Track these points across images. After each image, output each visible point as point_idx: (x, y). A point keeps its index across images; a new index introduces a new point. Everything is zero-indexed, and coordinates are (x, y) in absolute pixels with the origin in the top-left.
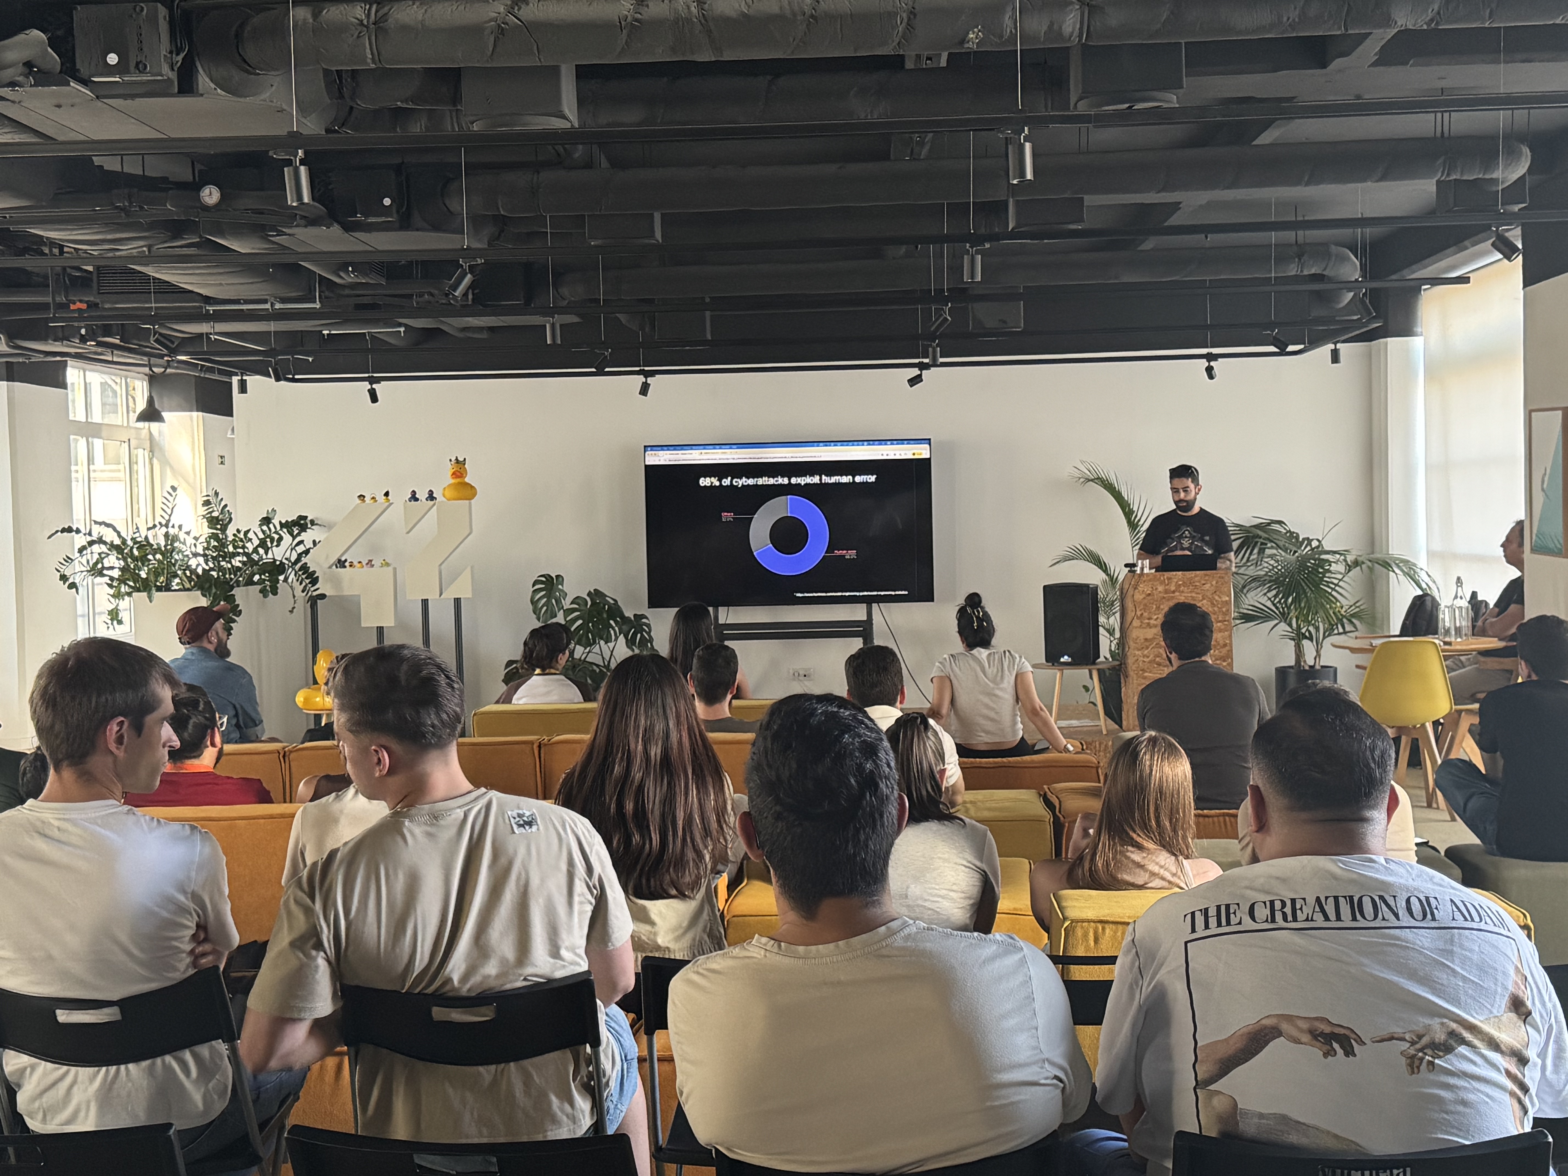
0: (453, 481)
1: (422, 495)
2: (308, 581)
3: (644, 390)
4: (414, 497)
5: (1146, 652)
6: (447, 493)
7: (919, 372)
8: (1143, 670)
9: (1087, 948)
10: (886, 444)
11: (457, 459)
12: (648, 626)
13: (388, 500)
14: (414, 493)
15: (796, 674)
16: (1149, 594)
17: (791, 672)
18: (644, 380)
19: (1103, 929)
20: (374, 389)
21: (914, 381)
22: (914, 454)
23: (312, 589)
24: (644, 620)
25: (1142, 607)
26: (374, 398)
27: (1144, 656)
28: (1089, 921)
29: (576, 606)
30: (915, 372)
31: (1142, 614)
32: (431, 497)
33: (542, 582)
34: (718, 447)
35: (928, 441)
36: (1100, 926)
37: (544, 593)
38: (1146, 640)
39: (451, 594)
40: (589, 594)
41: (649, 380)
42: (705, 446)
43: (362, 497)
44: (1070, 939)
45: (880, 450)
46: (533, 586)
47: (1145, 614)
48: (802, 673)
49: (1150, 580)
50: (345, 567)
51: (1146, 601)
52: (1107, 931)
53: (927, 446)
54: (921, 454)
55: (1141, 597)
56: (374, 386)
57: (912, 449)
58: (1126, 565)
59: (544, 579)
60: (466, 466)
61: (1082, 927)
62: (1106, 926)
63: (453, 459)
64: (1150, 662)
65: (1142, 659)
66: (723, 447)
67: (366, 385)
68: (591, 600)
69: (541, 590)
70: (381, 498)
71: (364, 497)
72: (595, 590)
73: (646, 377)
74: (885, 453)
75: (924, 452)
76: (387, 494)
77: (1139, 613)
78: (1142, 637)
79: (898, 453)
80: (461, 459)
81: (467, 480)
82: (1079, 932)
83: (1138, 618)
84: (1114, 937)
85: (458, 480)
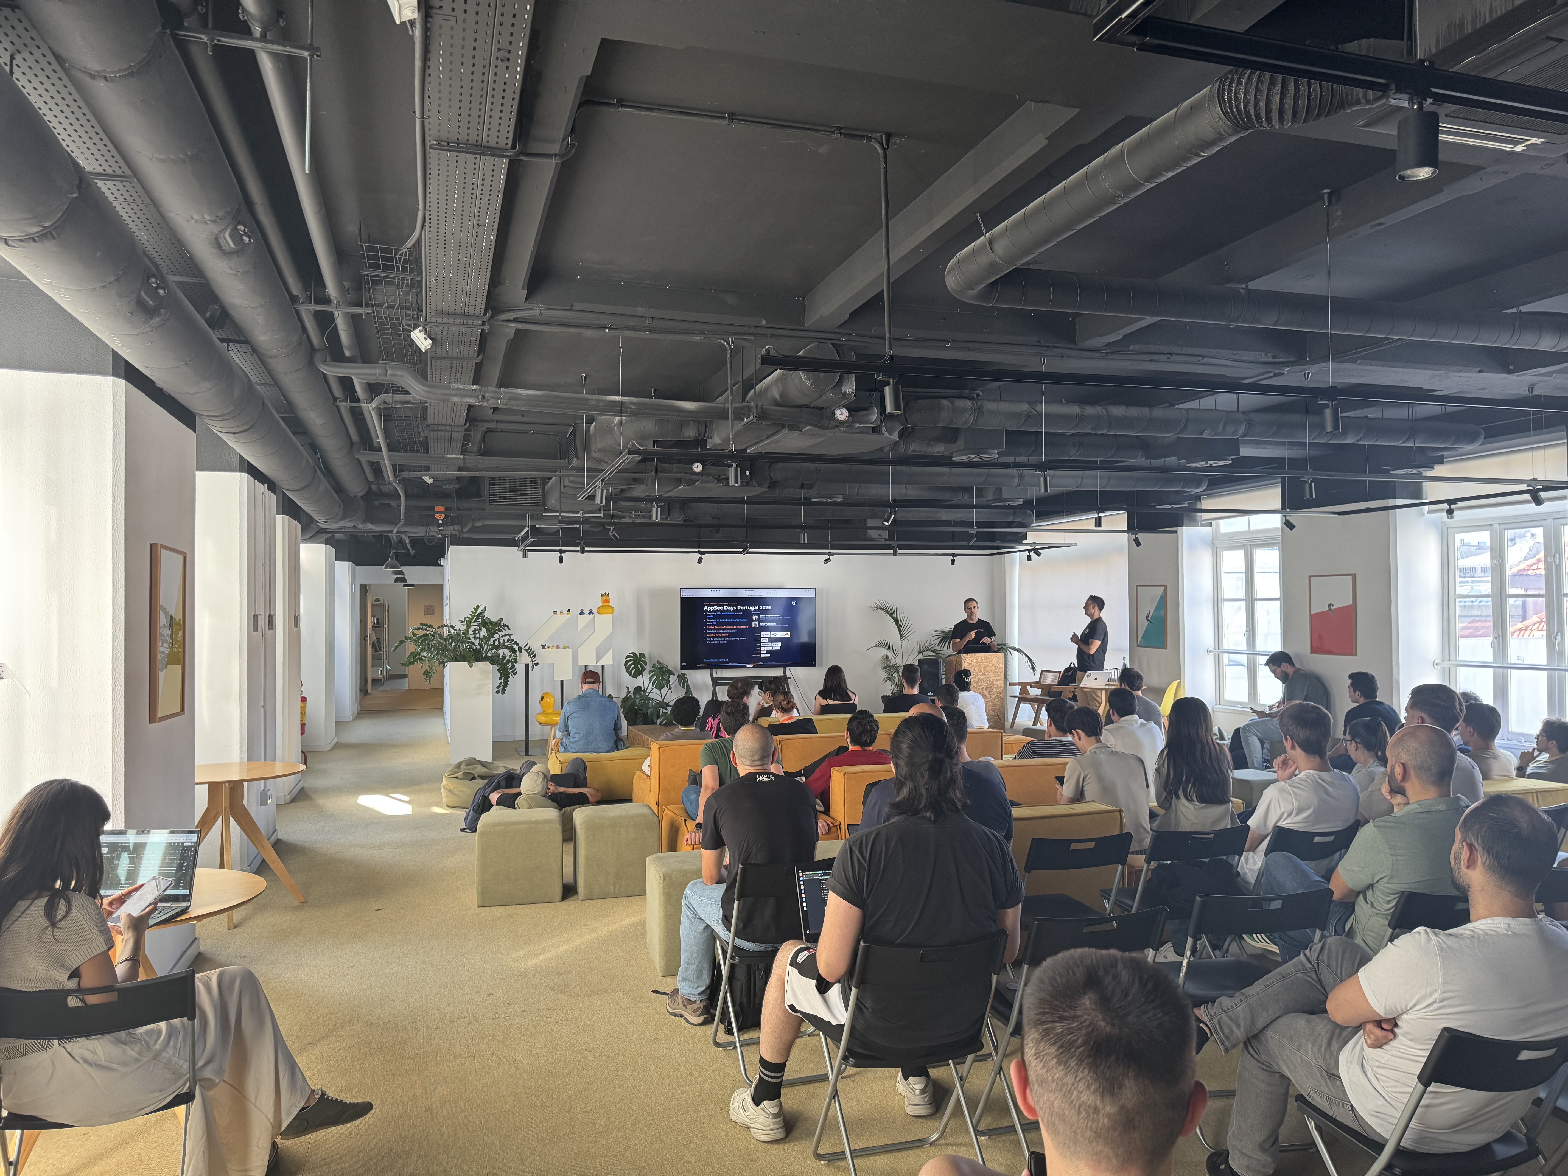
0: (601, 604)
1: (586, 611)
3: (700, 561)
4: (582, 613)
6: (599, 611)
11: (605, 593)
23: (530, 660)
32: (591, 612)
33: (631, 657)
37: (632, 662)
46: (628, 659)
50: (545, 648)
59: (632, 655)
63: (600, 593)
70: (565, 612)
71: (556, 612)
73: (701, 555)
80: (607, 593)
81: (608, 604)
85: (604, 604)
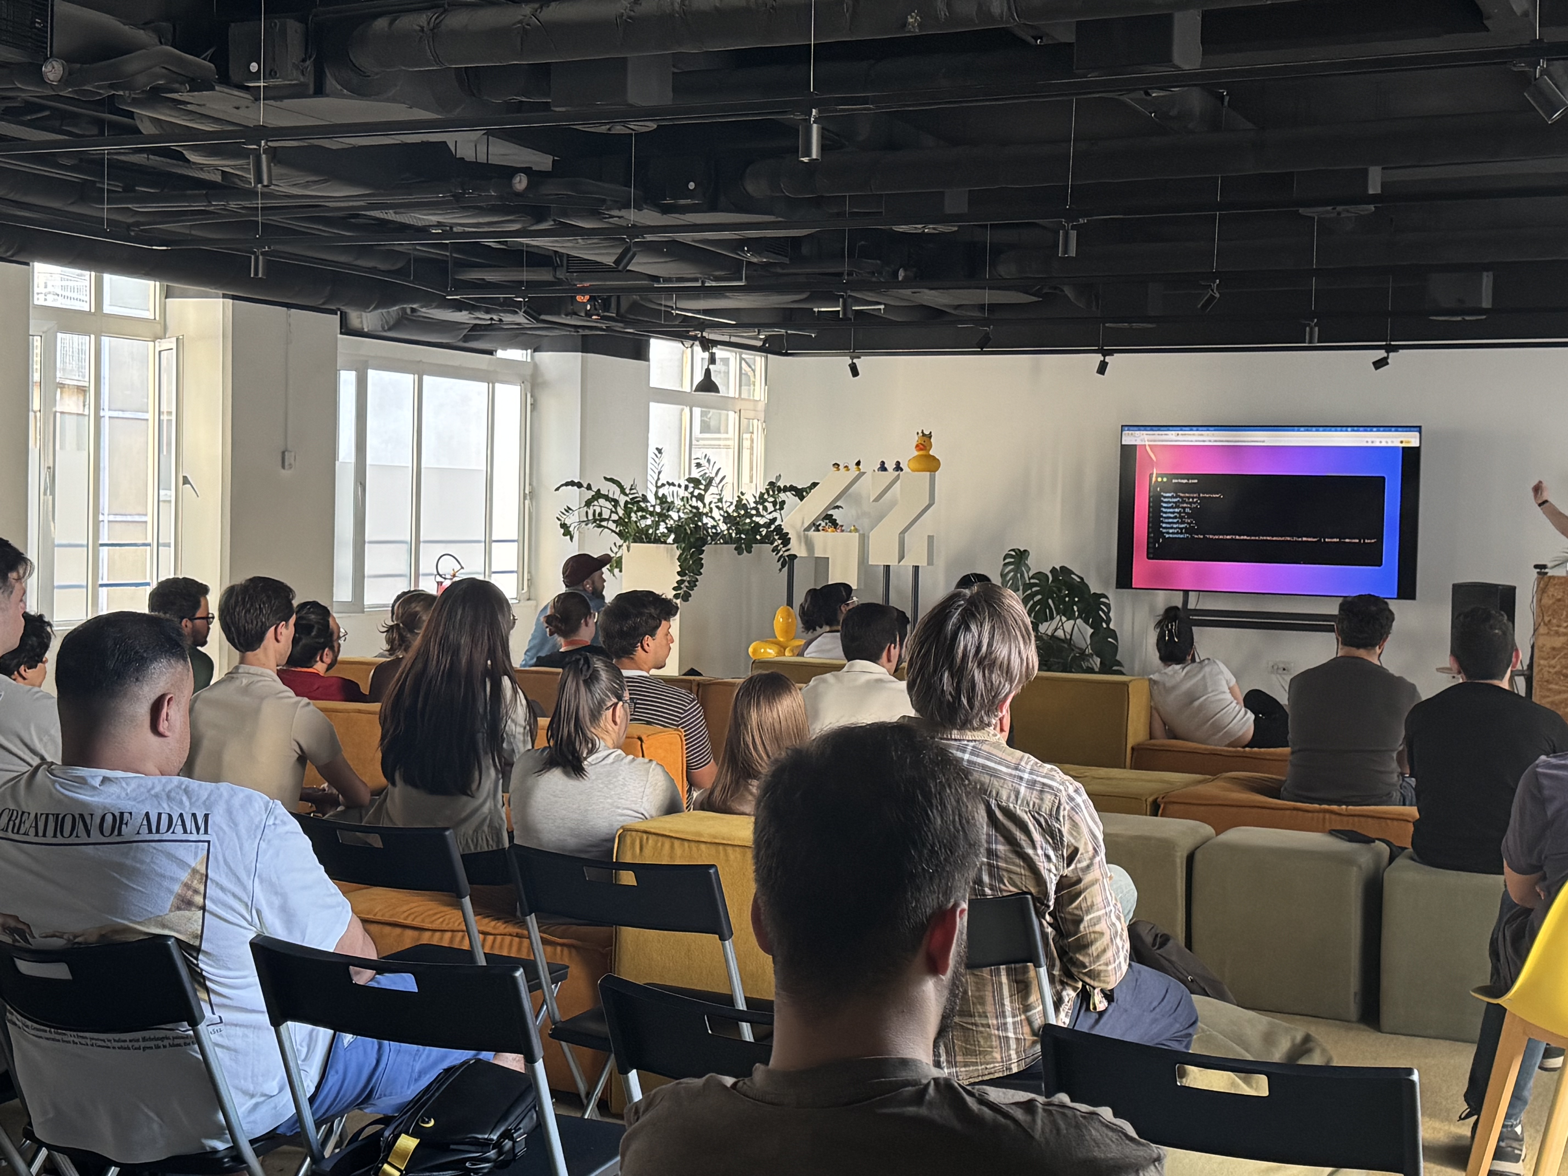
0: (916, 453)
1: (890, 465)
2: (780, 542)
3: (1102, 369)
4: (883, 468)
5: (1553, 662)
6: (912, 465)
7: (1385, 355)
8: (1547, 681)
9: (634, 855)
10: (1371, 431)
11: (922, 432)
12: (1108, 606)
13: (859, 469)
14: (883, 463)
15: (1276, 667)
16: (1559, 600)
17: (1271, 664)
18: (1102, 359)
19: (647, 839)
20: (854, 364)
21: (1380, 364)
22: (1402, 442)
23: (784, 549)
24: (1102, 600)
25: (1550, 613)
26: (855, 371)
27: (1550, 667)
28: (637, 831)
29: (1037, 581)
30: (1382, 354)
31: (1550, 621)
32: (898, 467)
33: (1012, 556)
34: (1195, 428)
35: (1419, 429)
36: (645, 836)
37: (1012, 567)
38: (1554, 649)
39: (909, 562)
40: (1053, 570)
41: (1108, 359)
42: (1181, 427)
43: (836, 465)
44: (622, 846)
45: (1365, 437)
46: (1004, 559)
47: (1554, 621)
48: (1282, 666)
49: (1561, 584)
50: (819, 530)
51: (1556, 607)
52: (650, 841)
53: (1417, 434)
54: (1408, 442)
55: (1551, 602)
56: (855, 361)
57: (1400, 437)
58: (1536, 567)
59: (1013, 553)
60: (932, 440)
61: (631, 836)
62: (650, 836)
63: (920, 432)
64: (1556, 673)
65: (1547, 669)
66: (1200, 428)
67: (848, 360)
68: (1053, 576)
69: (1009, 563)
70: (853, 467)
71: (838, 465)
72: (1061, 568)
73: (1104, 356)
74: (1370, 440)
75: (1413, 440)
76: (858, 464)
77: (1547, 619)
78: (1548, 645)
79: (1384, 440)
80: (927, 433)
81: (931, 453)
82: (628, 840)
83: (1545, 624)
84: (655, 848)
85: (921, 453)
